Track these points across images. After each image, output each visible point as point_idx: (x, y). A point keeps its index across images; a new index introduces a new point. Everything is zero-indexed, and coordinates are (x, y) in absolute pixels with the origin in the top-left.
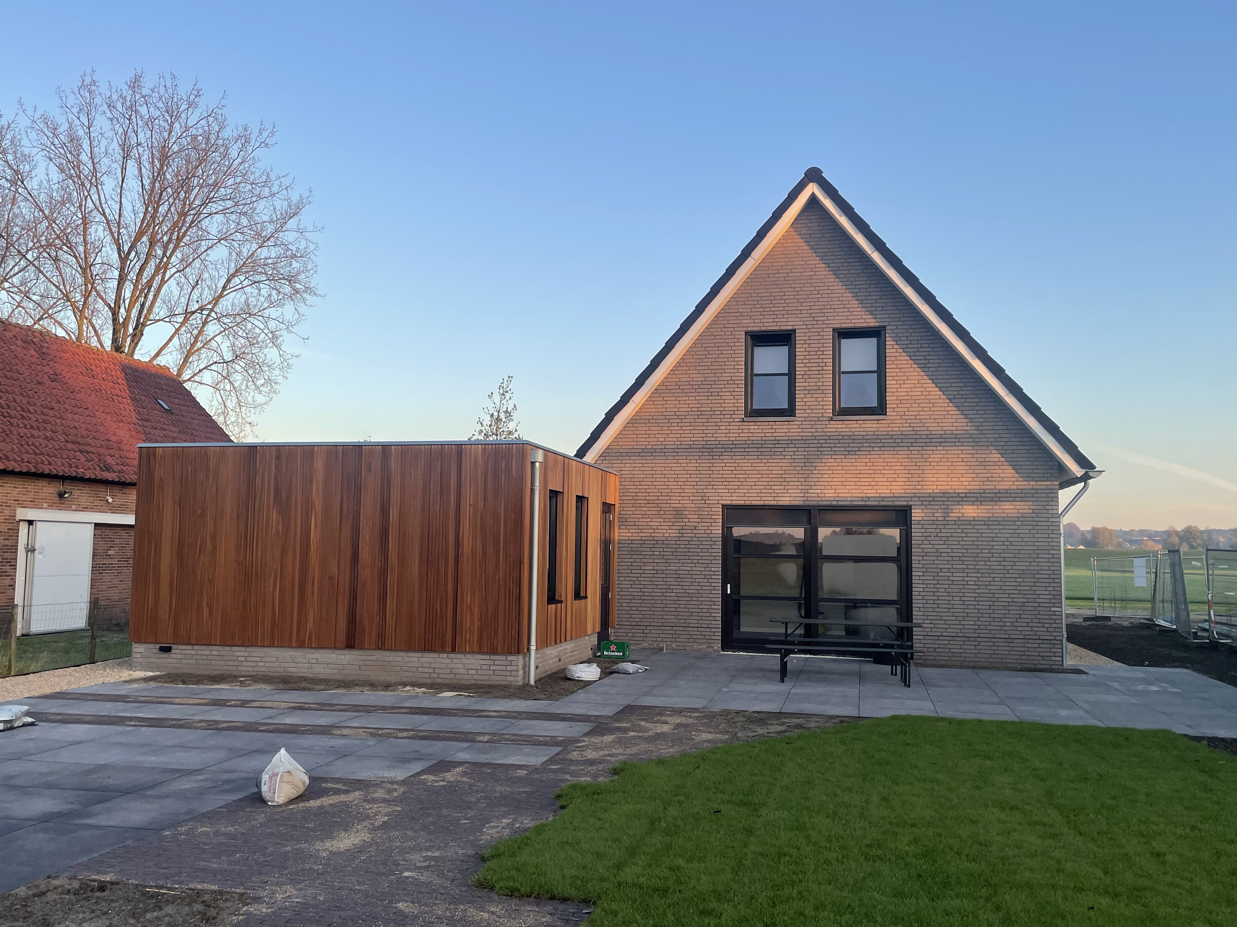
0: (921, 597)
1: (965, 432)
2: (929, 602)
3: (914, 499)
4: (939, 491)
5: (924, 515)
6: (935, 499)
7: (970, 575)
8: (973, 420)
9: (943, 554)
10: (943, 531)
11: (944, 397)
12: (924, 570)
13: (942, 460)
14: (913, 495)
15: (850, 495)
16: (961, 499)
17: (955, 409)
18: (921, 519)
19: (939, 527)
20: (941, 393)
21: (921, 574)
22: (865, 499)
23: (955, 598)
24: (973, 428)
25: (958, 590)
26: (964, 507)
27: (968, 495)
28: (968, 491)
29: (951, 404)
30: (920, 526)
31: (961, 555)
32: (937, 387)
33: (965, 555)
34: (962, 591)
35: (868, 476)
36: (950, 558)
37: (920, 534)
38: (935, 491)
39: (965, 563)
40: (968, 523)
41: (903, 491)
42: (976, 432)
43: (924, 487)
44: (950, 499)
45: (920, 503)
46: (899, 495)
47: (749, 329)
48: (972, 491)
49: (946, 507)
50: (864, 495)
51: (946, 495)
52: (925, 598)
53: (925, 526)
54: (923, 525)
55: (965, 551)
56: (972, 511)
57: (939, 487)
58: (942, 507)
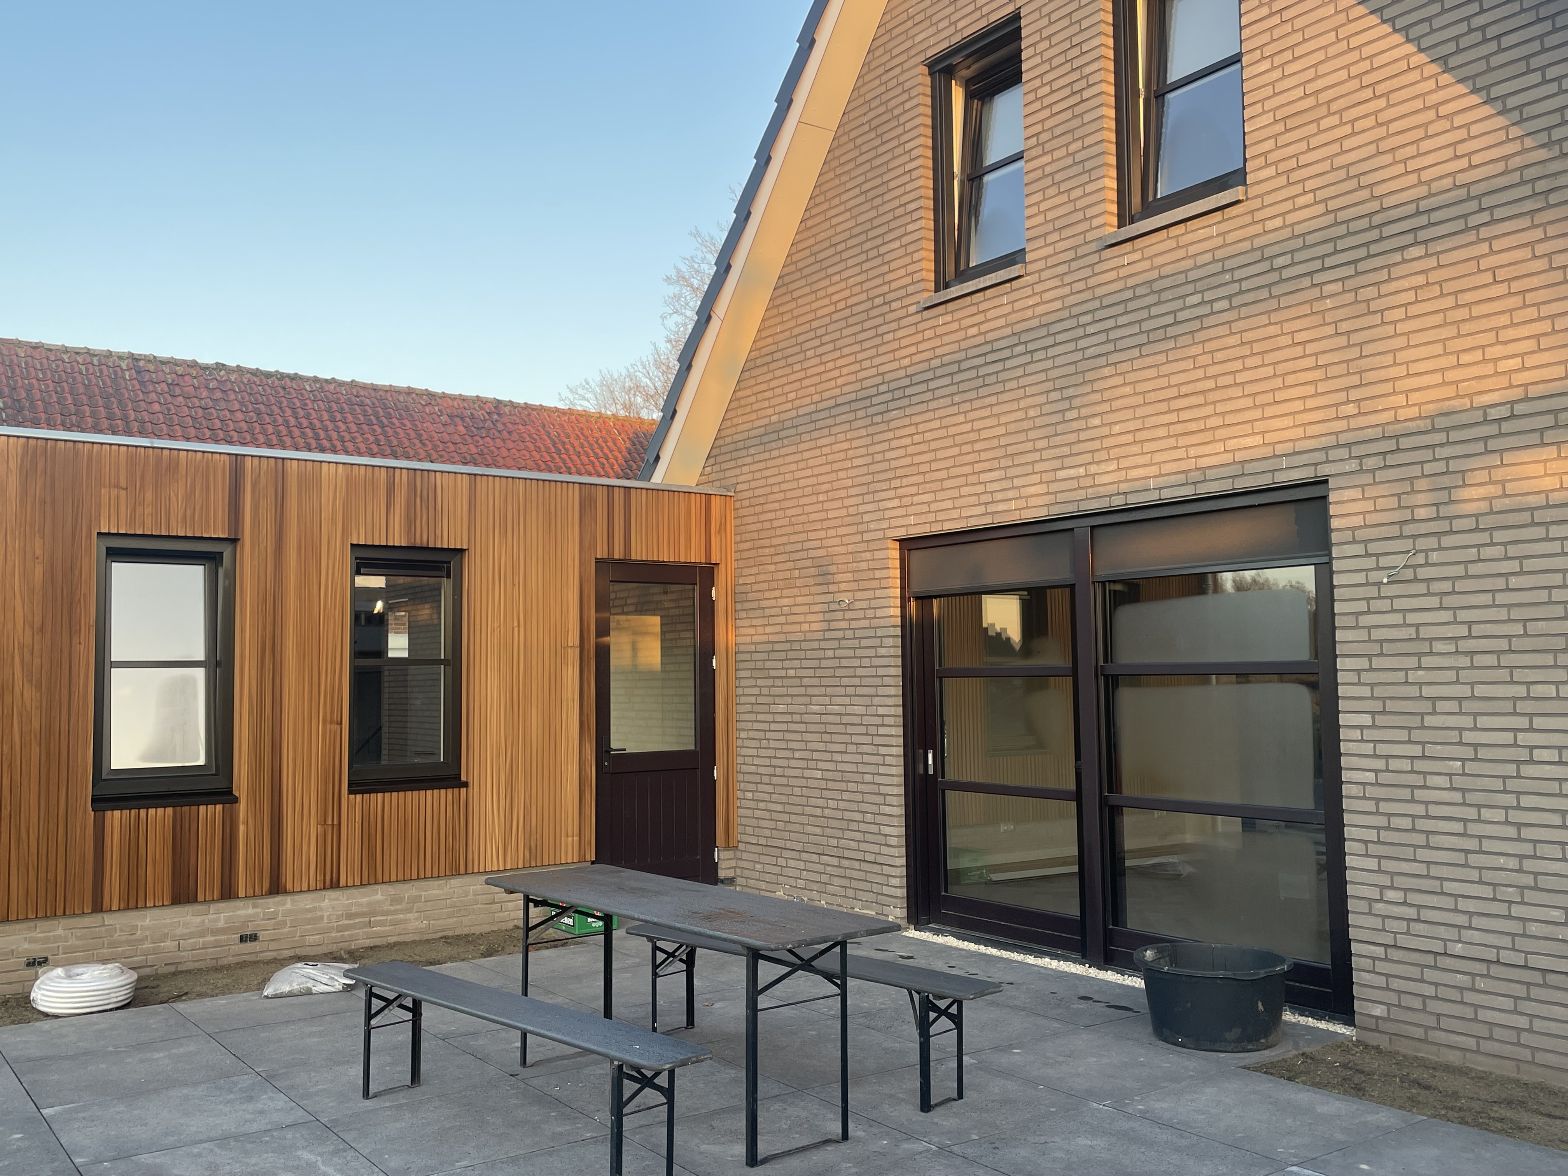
0: (1370, 806)
1: (1500, 167)
2: (1396, 822)
3: (1333, 454)
4: (1414, 412)
5: (1369, 506)
6: (1405, 443)
7: (1538, 722)
8: (1528, 111)
9: (1438, 647)
10: (1434, 557)
11: (1423, 58)
12: (1377, 706)
13: (1422, 294)
14: (1331, 440)
15: (1153, 470)
16: (1493, 429)
17: (1462, 89)
18: (1358, 521)
19: (1421, 544)
20: (1411, 48)
21: (1367, 720)
22: (1196, 476)
23: (1486, 814)
24: (1529, 142)
25: (1498, 784)
26: (1508, 458)
27: (1519, 409)
28: (1518, 393)
29: (1446, 78)
30: (1359, 549)
31: (1504, 644)
32: (1395, 31)
33: (1516, 644)
34: (1511, 785)
35: (1200, 399)
36: (1465, 661)
37: (1360, 578)
38: (1403, 414)
39: (1518, 675)
40: (1525, 517)
41: (1300, 432)
42: (1542, 154)
43: (1367, 406)
44: (1454, 436)
45: (1353, 465)
46: (1288, 448)
47: (929, 54)
48: (1533, 391)
49: (1441, 467)
50: (1191, 464)
51: (1440, 423)
52: (1384, 807)
53: (1373, 548)
54: (1366, 542)
55: (1518, 629)
56: (1539, 469)
57: (1415, 397)
58: (1428, 469)
